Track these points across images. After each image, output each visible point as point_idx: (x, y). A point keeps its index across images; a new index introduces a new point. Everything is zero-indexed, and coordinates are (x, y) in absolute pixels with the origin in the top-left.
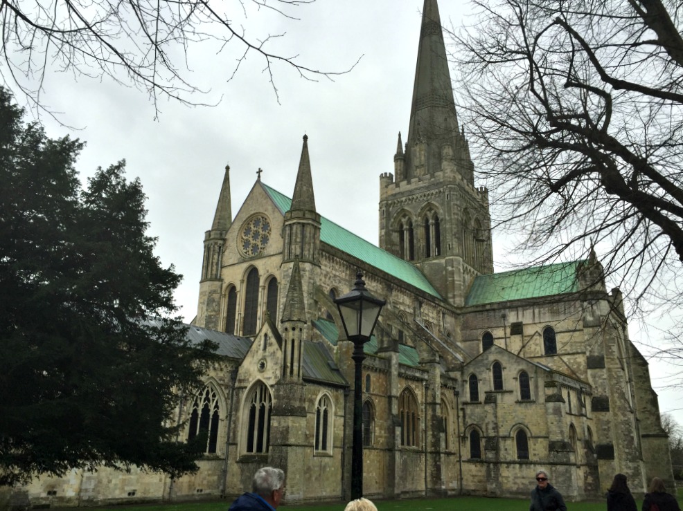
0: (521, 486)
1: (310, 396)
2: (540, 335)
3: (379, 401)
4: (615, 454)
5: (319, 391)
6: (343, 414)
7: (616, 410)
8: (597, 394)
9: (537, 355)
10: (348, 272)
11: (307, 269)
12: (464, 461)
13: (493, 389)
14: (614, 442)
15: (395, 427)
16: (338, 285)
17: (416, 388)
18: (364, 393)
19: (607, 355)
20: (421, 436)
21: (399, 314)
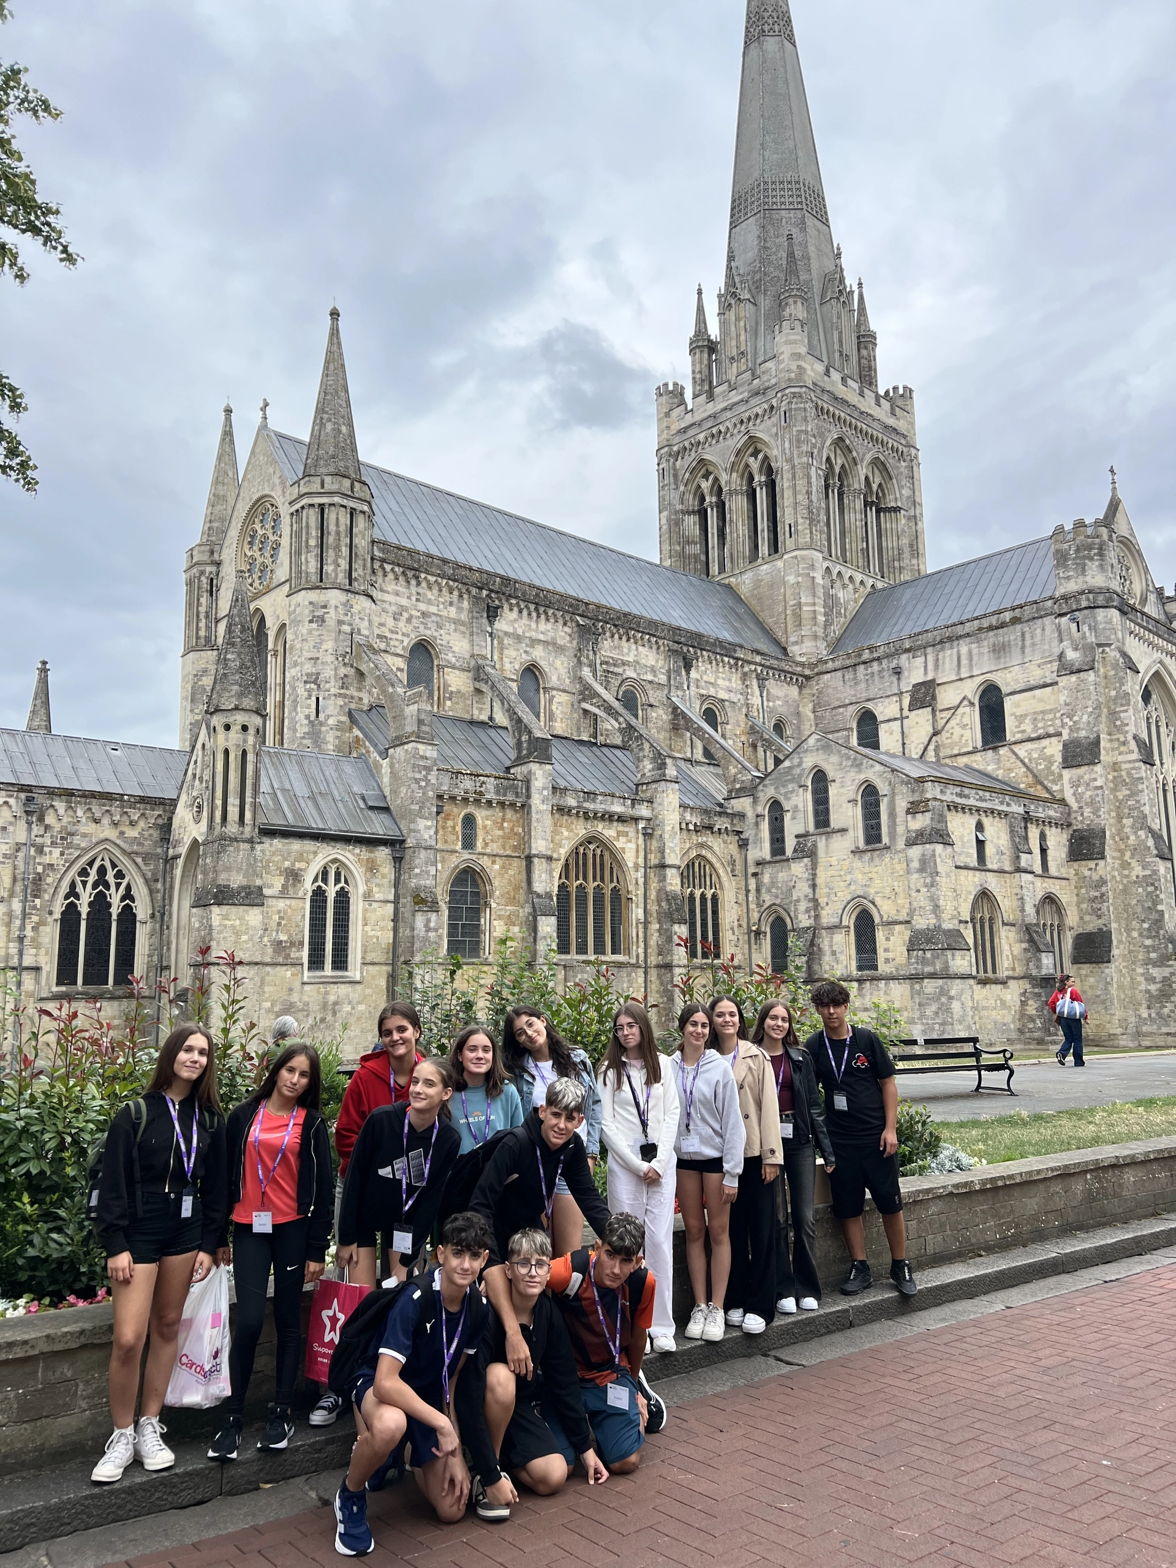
1: (287, 864)
2: (972, 704)
3: (503, 867)
4: (1115, 952)
5: (315, 853)
6: (391, 897)
7: (1128, 854)
8: (1082, 822)
9: (965, 750)
10: (466, 604)
11: (333, 603)
13: (811, 828)
14: (1114, 926)
15: (539, 918)
16: (435, 634)
17: (618, 836)
18: (456, 852)
19: (1110, 734)
20: (634, 935)
21: (620, 685)
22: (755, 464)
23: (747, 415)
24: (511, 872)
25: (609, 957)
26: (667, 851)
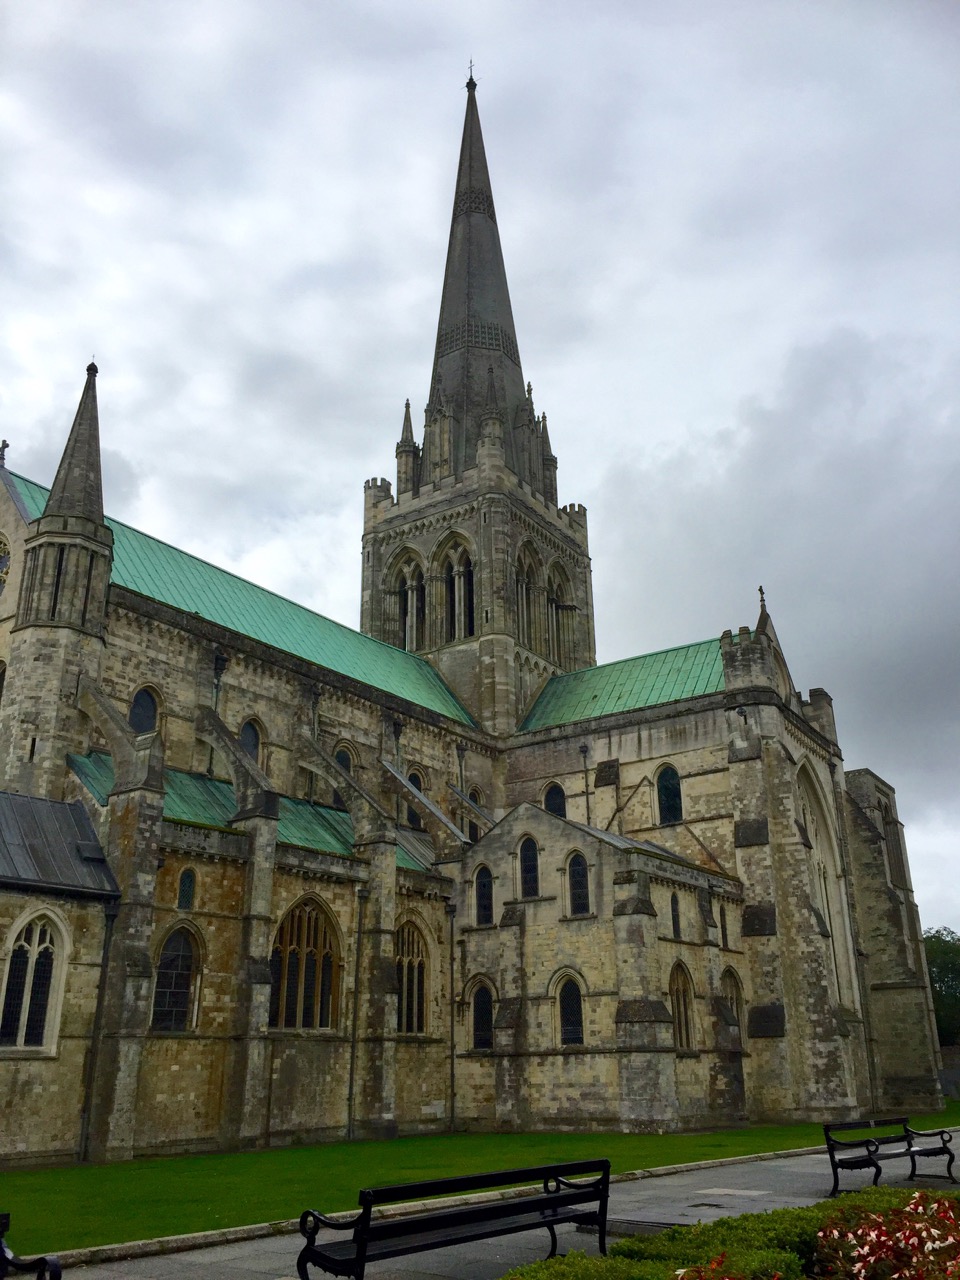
0: (566, 1105)
2: (651, 784)
3: (218, 929)
4: (788, 1026)
5: (22, 908)
6: (99, 960)
7: (794, 931)
8: (754, 899)
9: (645, 826)
10: (194, 655)
11: (63, 641)
12: (461, 1056)
13: (519, 896)
14: (785, 1000)
15: (254, 986)
16: (162, 682)
17: (335, 899)
18: (172, 910)
19: (774, 818)
20: (344, 1006)
21: (335, 746)
22: (454, 556)
23: (449, 513)
24: (226, 935)
25: (317, 1031)
26: (383, 915)
